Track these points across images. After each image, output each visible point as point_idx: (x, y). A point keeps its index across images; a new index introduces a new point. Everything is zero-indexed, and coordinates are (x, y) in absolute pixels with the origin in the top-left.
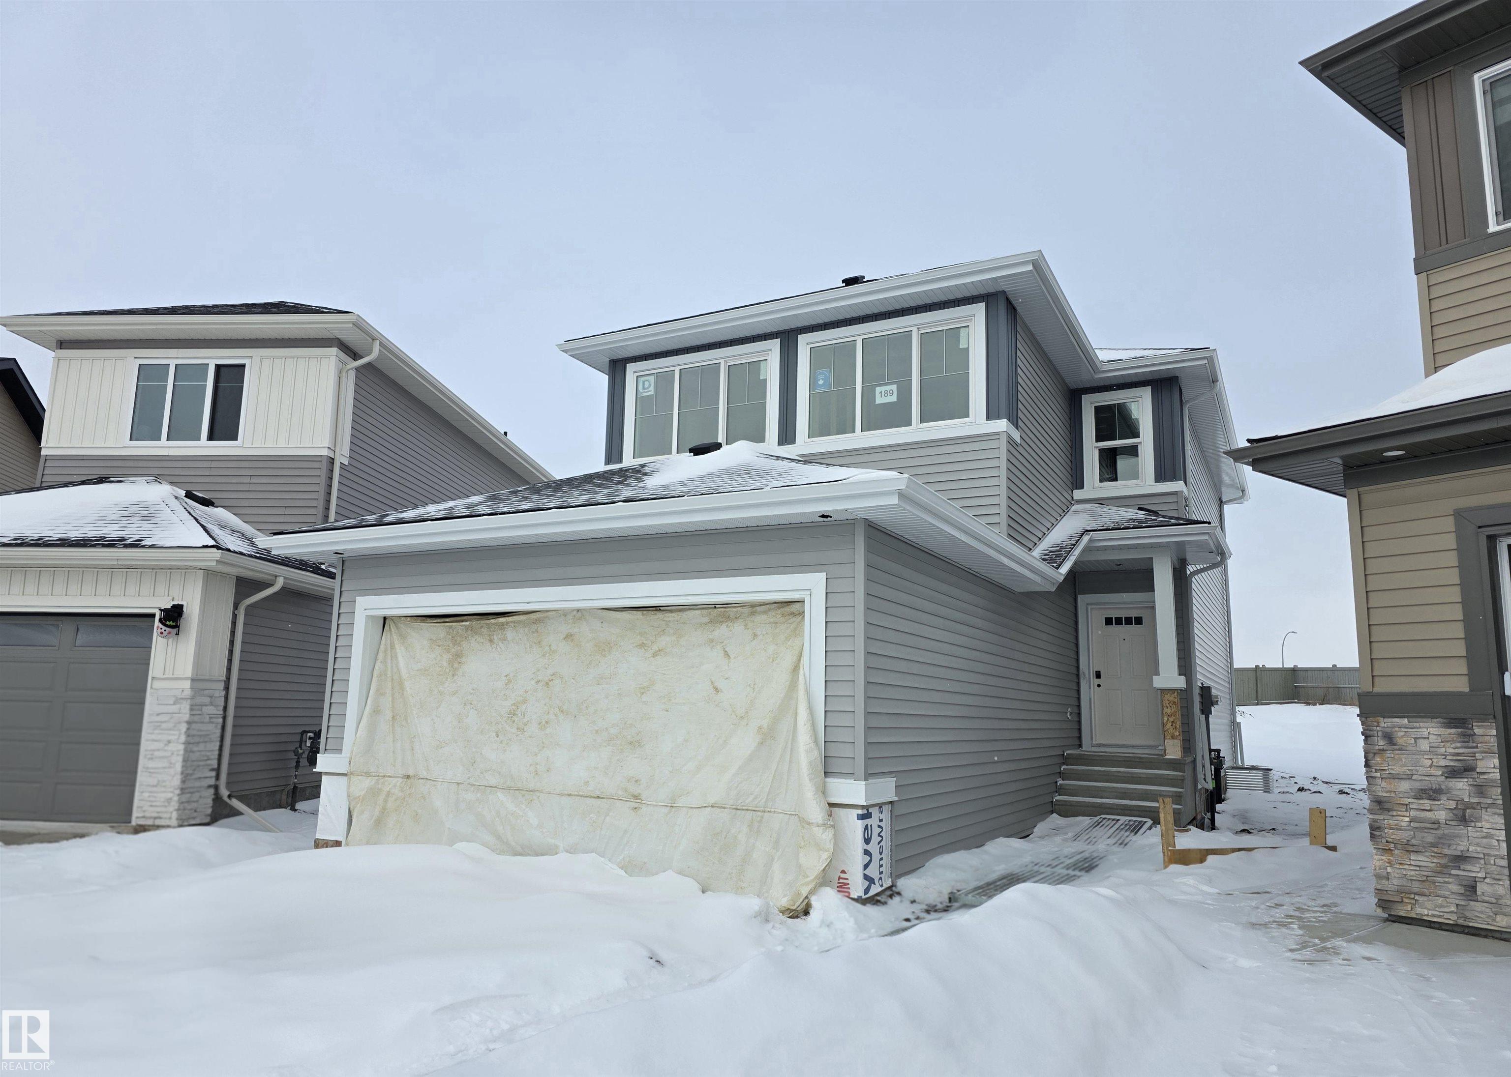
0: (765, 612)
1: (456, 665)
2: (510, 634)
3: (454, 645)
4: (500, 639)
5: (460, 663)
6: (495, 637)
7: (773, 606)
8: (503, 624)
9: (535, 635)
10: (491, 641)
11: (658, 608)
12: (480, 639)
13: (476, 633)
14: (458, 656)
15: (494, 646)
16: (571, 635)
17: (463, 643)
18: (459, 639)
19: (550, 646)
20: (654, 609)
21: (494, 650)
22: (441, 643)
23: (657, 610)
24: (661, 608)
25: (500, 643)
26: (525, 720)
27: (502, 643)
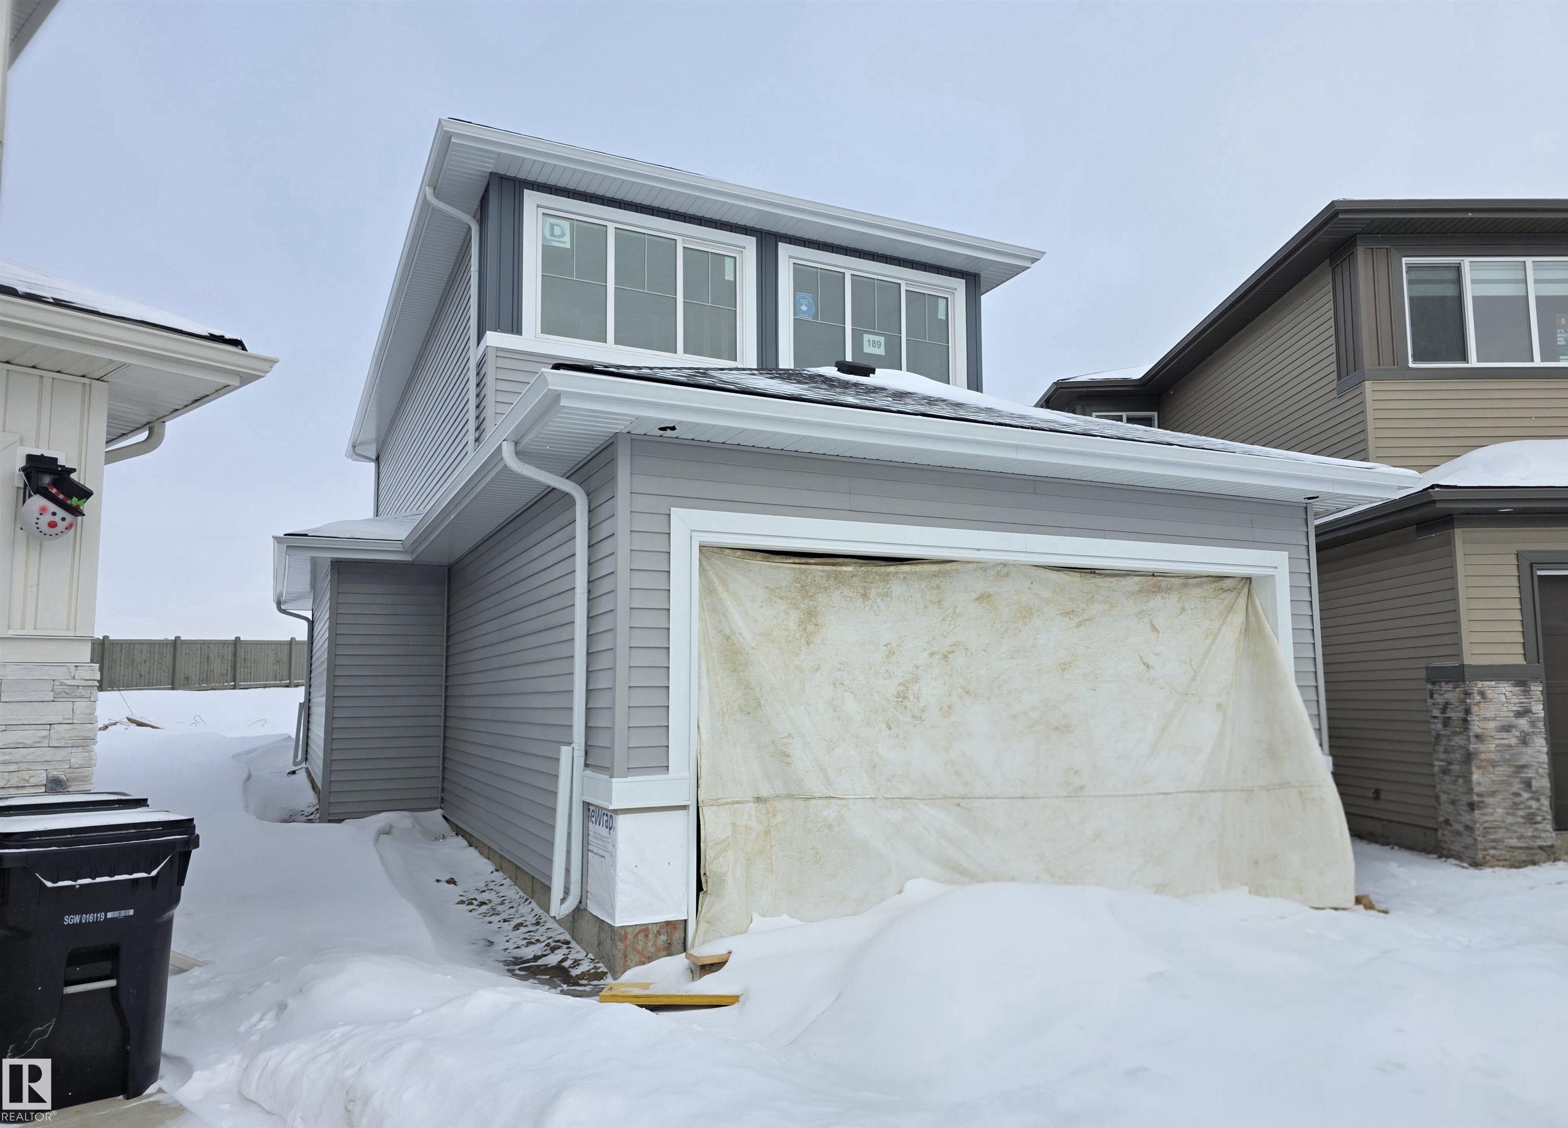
0: (1199, 585)
1: (810, 628)
2: (897, 588)
3: (804, 597)
4: (879, 595)
5: (816, 625)
6: (873, 591)
7: (1206, 579)
8: (888, 574)
9: (934, 592)
10: (865, 596)
11: (1094, 571)
12: (846, 591)
13: (843, 583)
14: (811, 614)
15: (870, 602)
16: (990, 596)
17: (820, 595)
18: (813, 590)
19: (956, 607)
20: (1089, 571)
21: (867, 608)
22: (783, 594)
23: (1091, 573)
24: (1097, 571)
25: (879, 600)
26: (921, 705)
27: (882, 600)
